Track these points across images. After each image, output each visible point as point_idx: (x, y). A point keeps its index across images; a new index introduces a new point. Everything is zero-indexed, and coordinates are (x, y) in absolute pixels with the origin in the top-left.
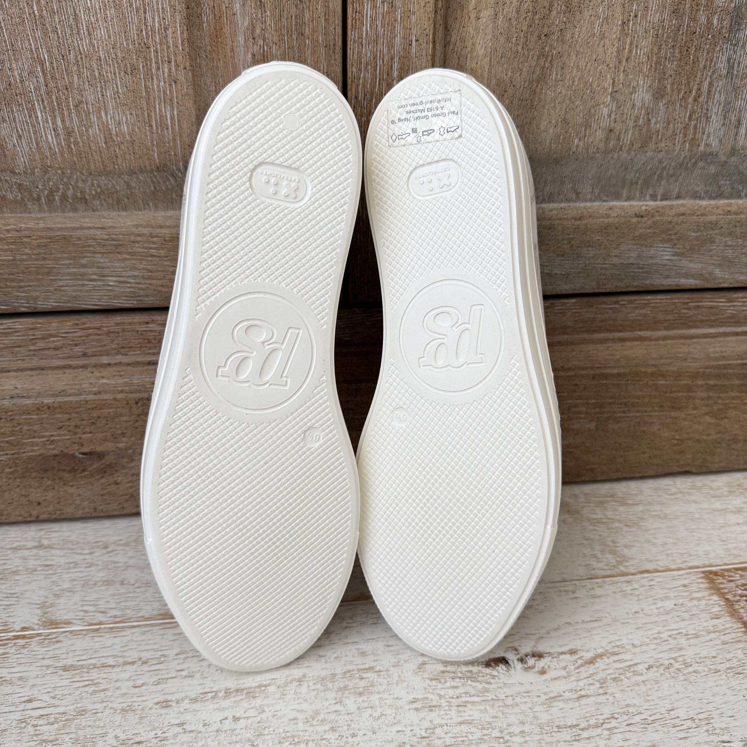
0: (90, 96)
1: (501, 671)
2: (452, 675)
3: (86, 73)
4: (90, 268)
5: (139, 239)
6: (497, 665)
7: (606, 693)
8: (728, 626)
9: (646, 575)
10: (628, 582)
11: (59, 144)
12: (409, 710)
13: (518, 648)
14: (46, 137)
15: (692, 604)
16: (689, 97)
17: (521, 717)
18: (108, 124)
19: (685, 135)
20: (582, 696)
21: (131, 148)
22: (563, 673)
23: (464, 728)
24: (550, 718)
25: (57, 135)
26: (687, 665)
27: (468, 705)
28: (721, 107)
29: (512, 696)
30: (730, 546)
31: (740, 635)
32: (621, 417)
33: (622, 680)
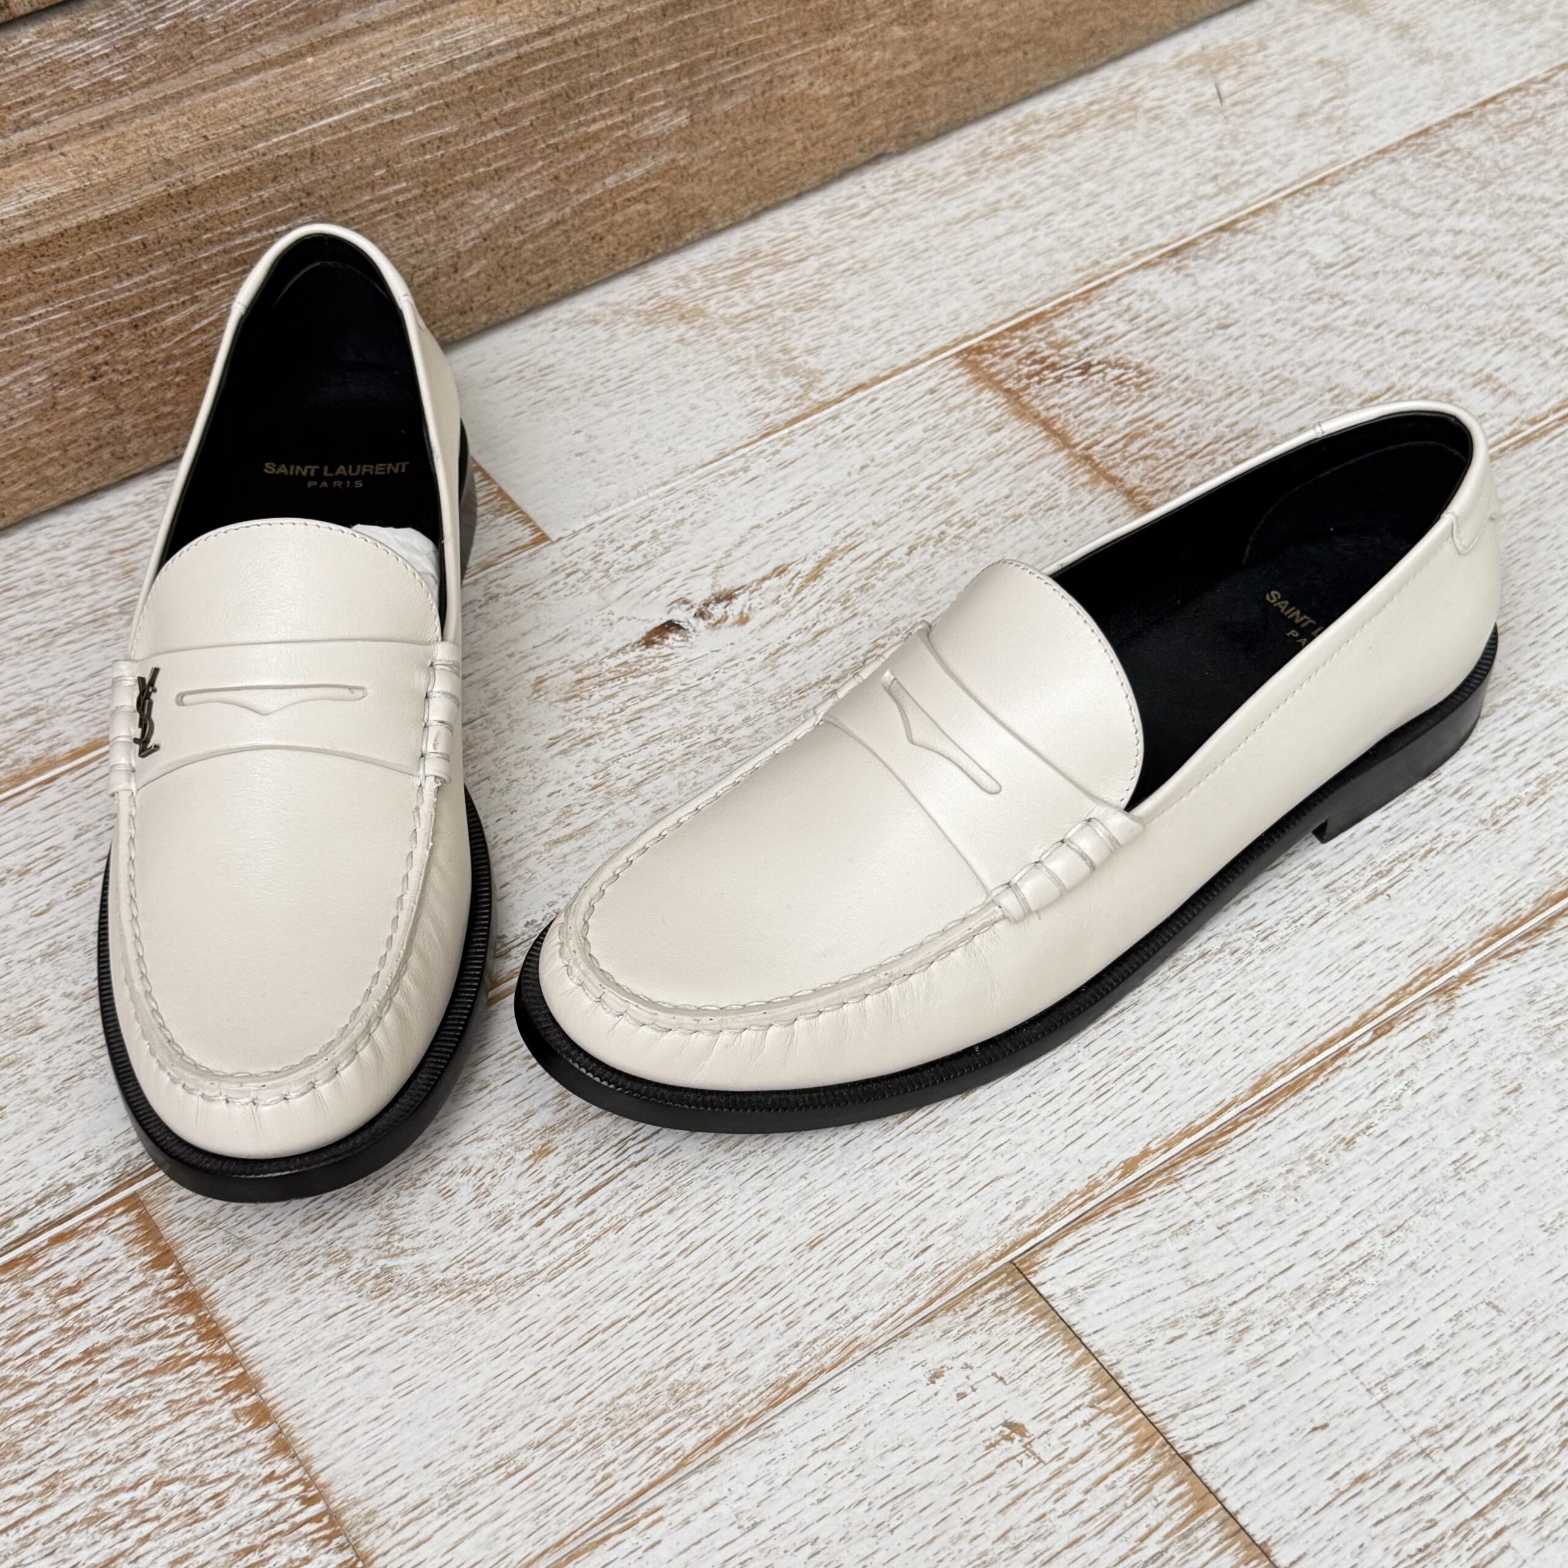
1: (676, 644)
2: (597, 680)
6: (664, 637)
7: (855, 615)
8: (1018, 437)
9: (860, 395)
10: (834, 418)
12: (552, 757)
13: (689, 597)
15: (953, 420)
17: (736, 699)
20: (821, 633)
22: (777, 609)
23: (654, 749)
24: (781, 683)
26: (968, 525)
27: (643, 714)
29: (709, 675)
30: (992, 288)
31: (1039, 445)
32: (733, 82)
33: (873, 586)
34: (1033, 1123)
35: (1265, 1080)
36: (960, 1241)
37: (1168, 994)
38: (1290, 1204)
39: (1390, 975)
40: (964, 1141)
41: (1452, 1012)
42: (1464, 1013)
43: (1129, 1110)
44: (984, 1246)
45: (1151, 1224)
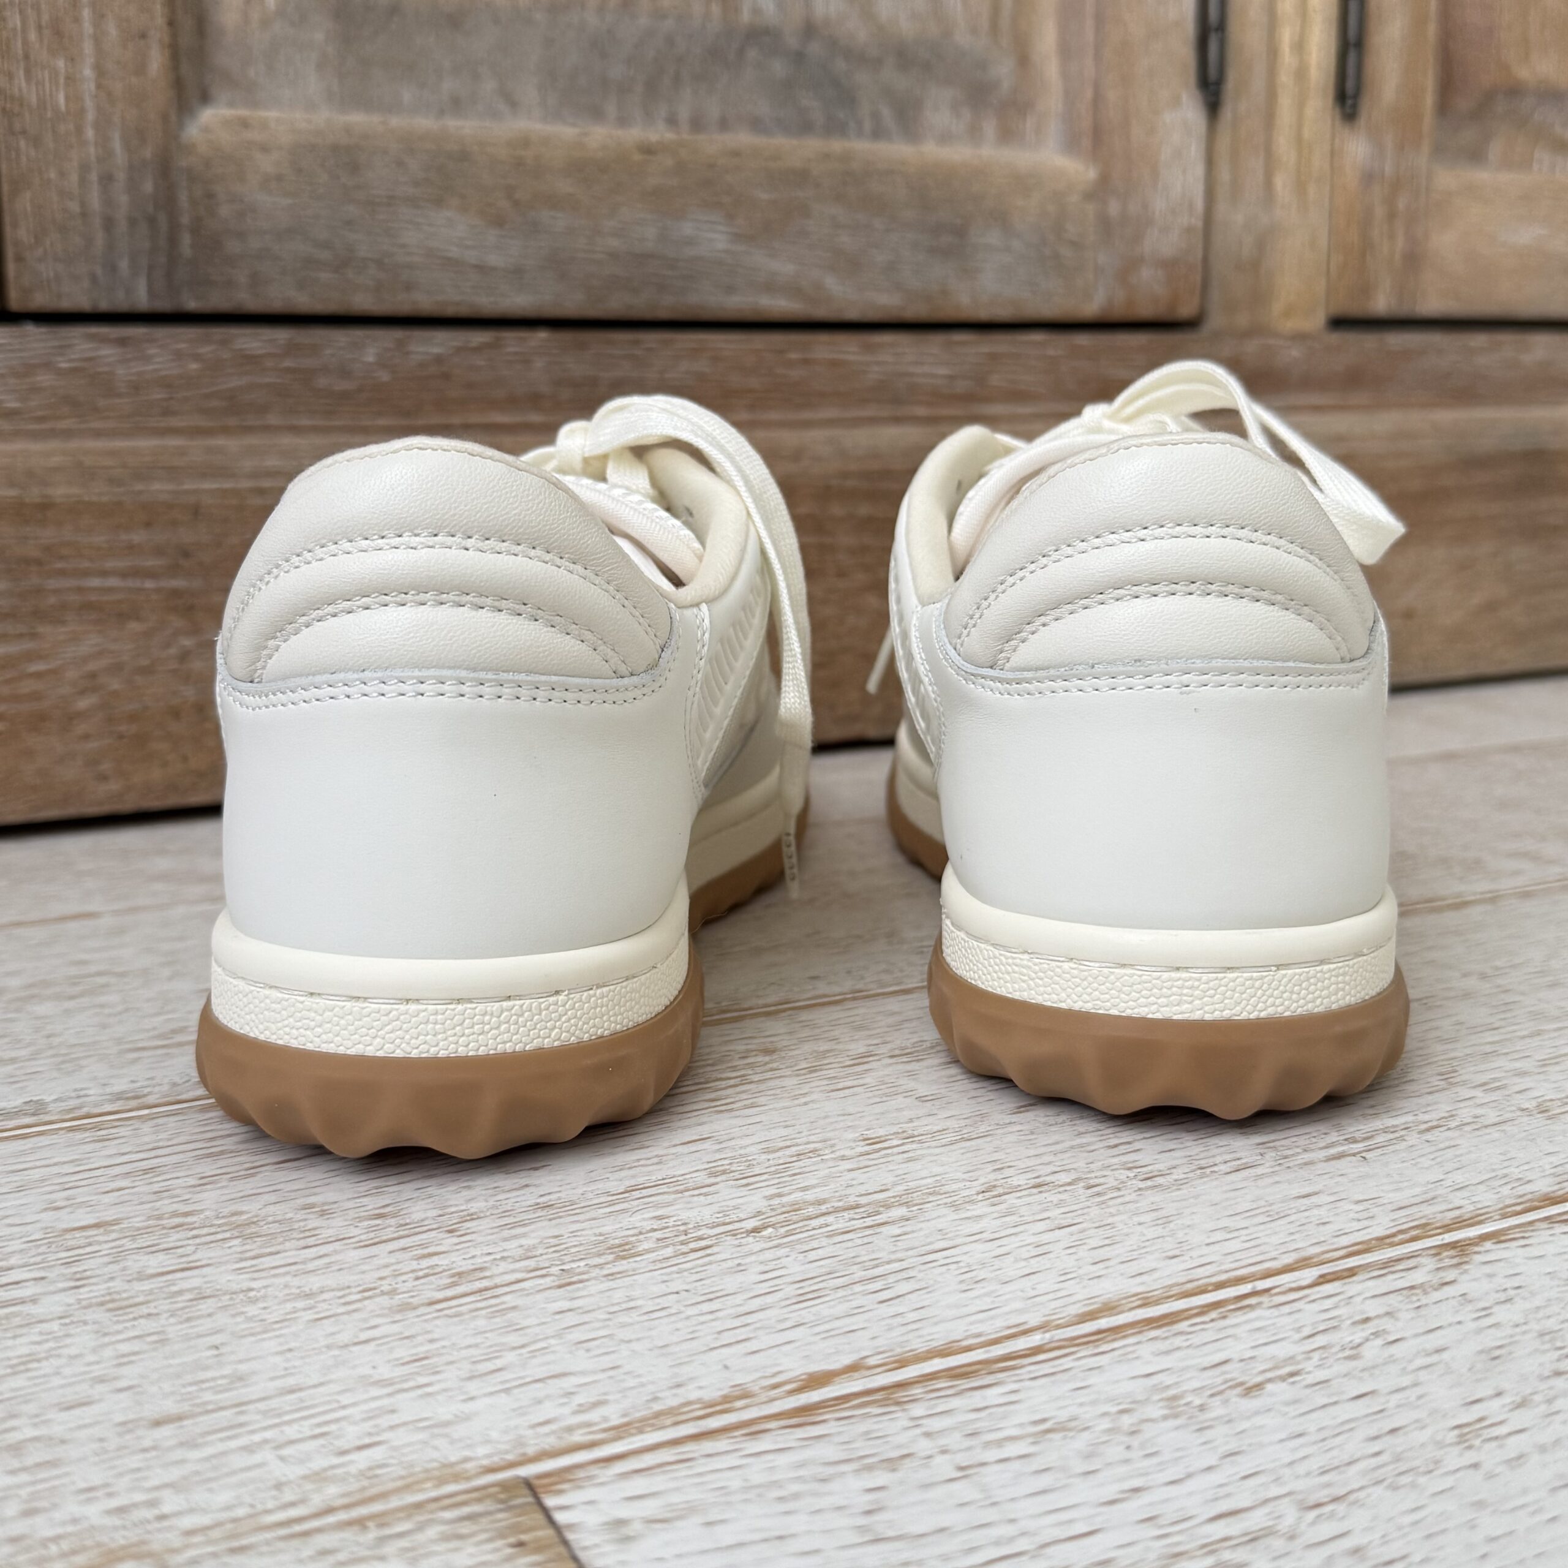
34: (666, 1320)
35: (1109, 1308)
36: (437, 1442)
37: (969, 1214)
38: (1115, 1452)
39: (1357, 1225)
40: (529, 1331)
41: (1466, 1267)
42: (1487, 1269)
43: (847, 1321)
44: (481, 1451)
45: (828, 1451)
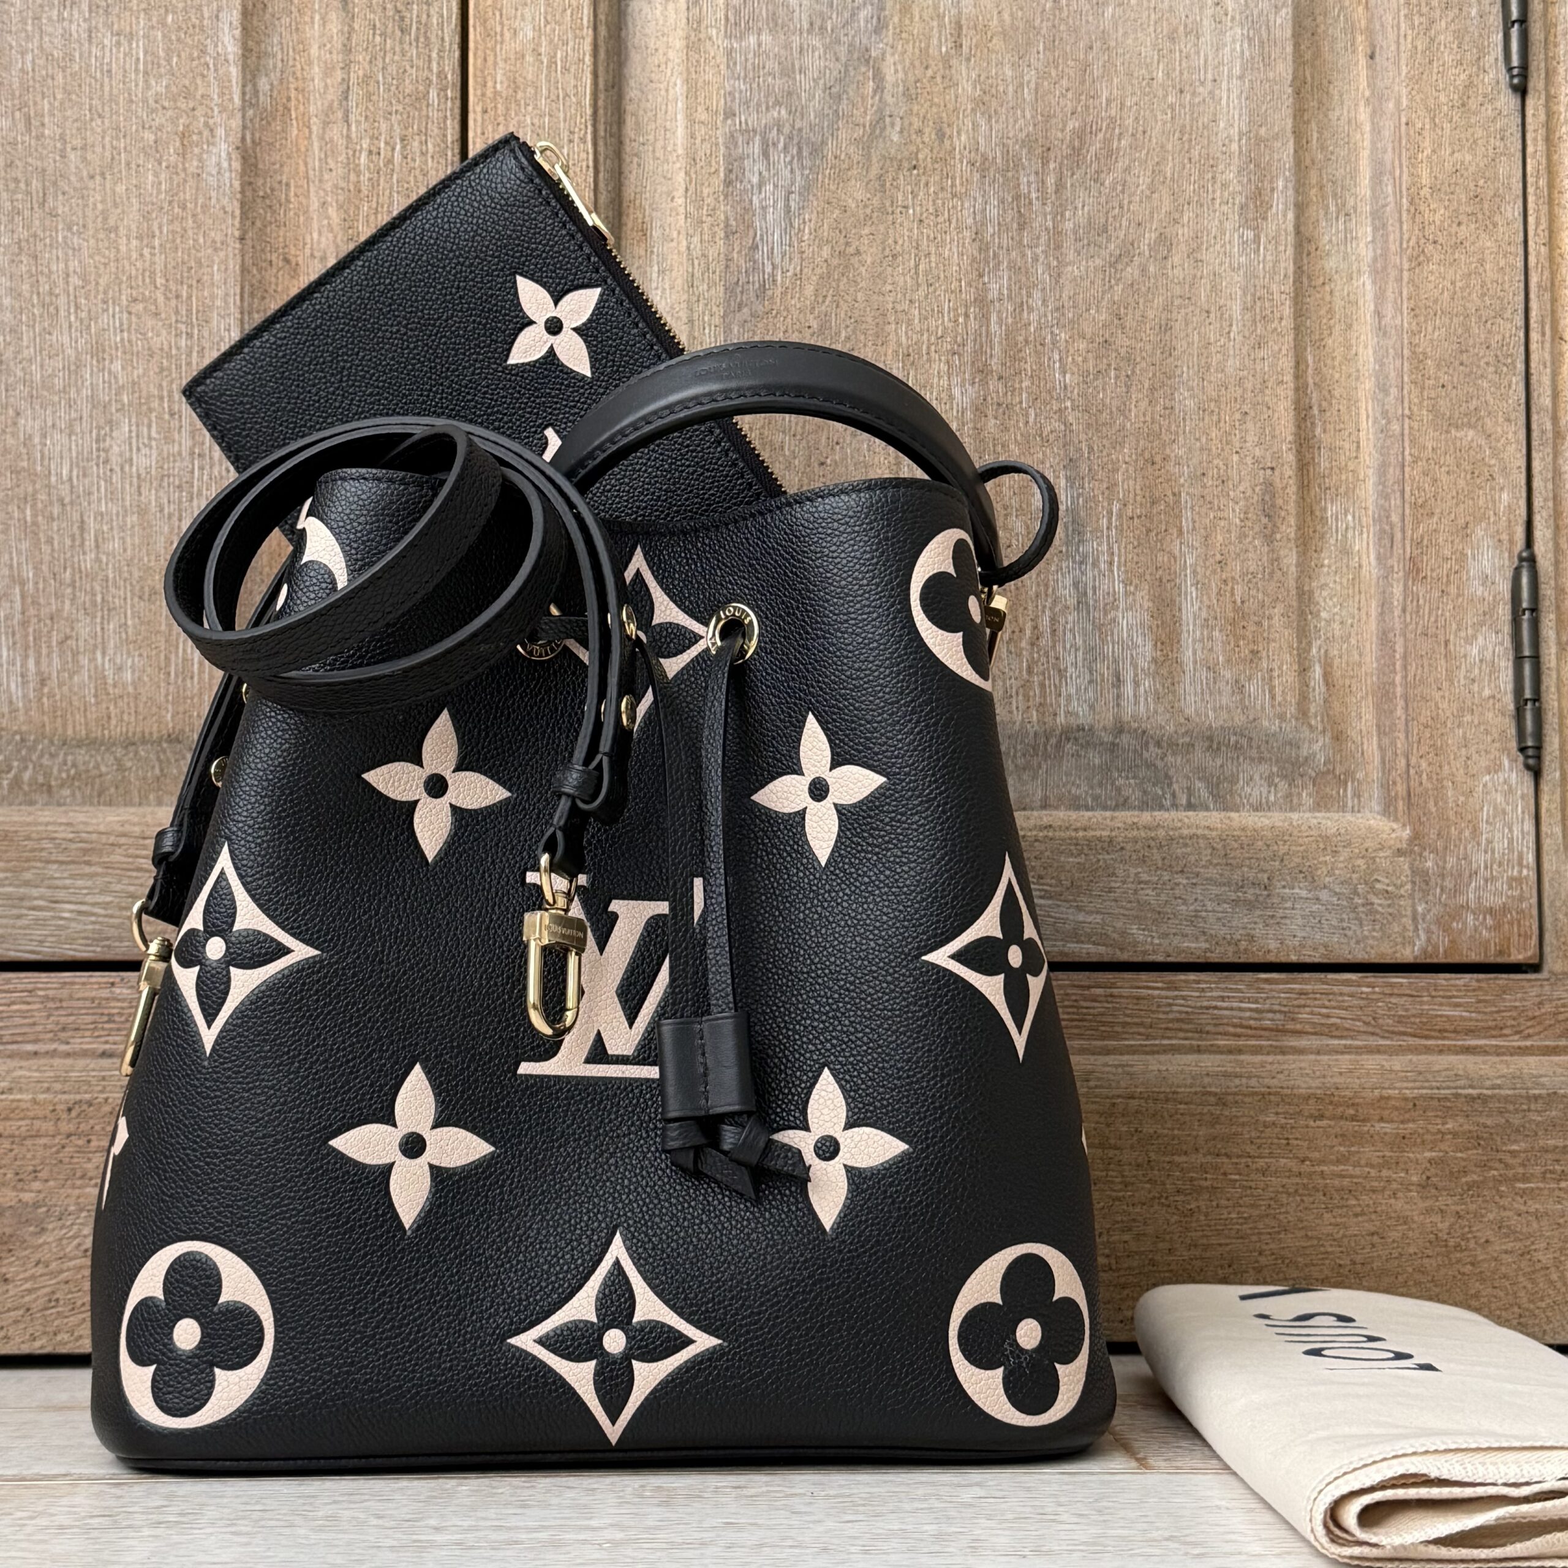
0: (84, 629)
3: (82, 597)
4: (37, 887)
5: (123, 840)
11: (24, 696)
14: (8, 685)
16: (1021, 639)
18: (104, 670)
19: (1027, 698)
21: (132, 705)
25: (25, 683)
28: (1080, 654)
